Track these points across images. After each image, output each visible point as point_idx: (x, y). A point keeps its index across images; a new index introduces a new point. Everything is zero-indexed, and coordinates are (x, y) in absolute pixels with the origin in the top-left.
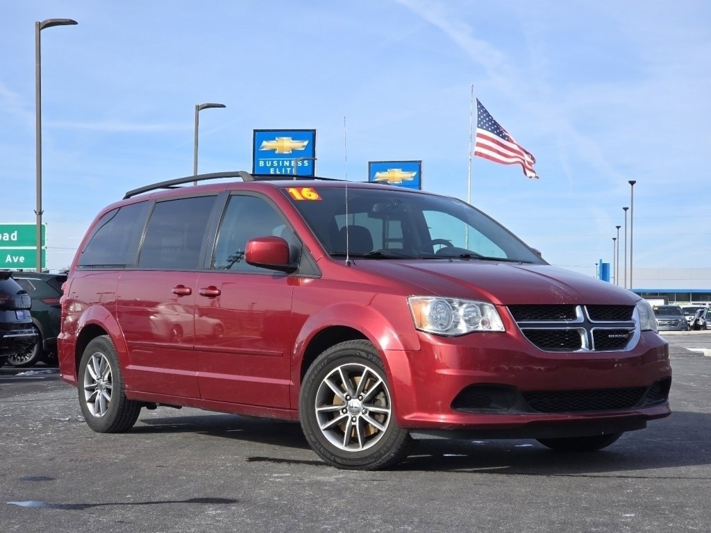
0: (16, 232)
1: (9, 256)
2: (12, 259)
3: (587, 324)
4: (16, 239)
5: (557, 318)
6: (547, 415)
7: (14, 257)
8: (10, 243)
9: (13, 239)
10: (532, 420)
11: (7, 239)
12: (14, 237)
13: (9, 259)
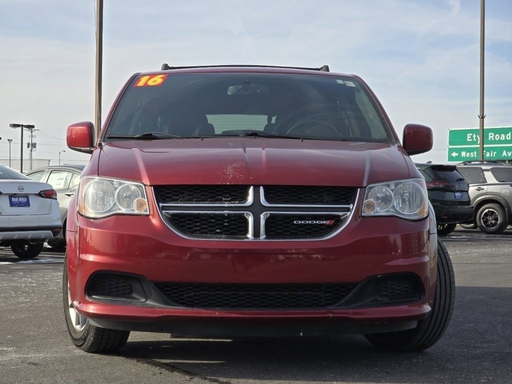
0: (510, 133)
1: (505, 152)
2: (507, 154)
3: (256, 208)
4: (510, 138)
5: (220, 201)
6: (189, 310)
7: (508, 152)
8: (506, 142)
9: (507, 138)
10: (165, 314)
11: (504, 139)
12: (508, 137)
13: (504, 154)
